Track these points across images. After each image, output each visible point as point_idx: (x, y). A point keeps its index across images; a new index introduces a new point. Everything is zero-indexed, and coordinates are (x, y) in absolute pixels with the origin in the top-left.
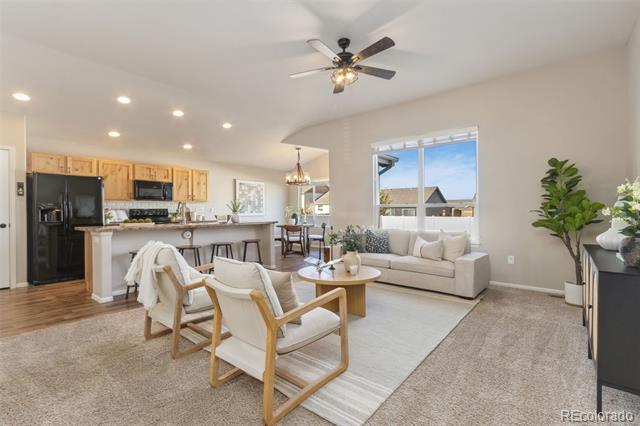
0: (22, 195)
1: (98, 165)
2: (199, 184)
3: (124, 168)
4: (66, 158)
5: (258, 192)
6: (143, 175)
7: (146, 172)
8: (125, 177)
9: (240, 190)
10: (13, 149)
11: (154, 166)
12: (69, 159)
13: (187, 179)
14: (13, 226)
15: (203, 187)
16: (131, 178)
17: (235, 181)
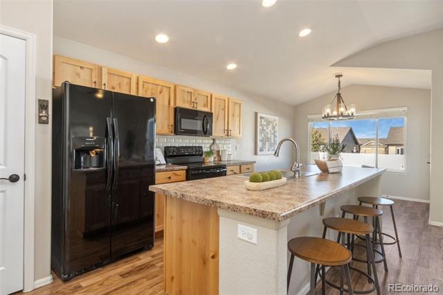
0: (46, 122)
1: (138, 84)
2: (233, 115)
3: (165, 91)
4: (101, 69)
5: (274, 128)
6: (184, 101)
7: (187, 98)
8: (167, 103)
9: (261, 125)
10: (32, 38)
11: (195, 90)
12: (104, 71)
13: (224, 109)
14: (30, 177)
15: (237, 119)
16: (172, 104)
17: (256, 114)
